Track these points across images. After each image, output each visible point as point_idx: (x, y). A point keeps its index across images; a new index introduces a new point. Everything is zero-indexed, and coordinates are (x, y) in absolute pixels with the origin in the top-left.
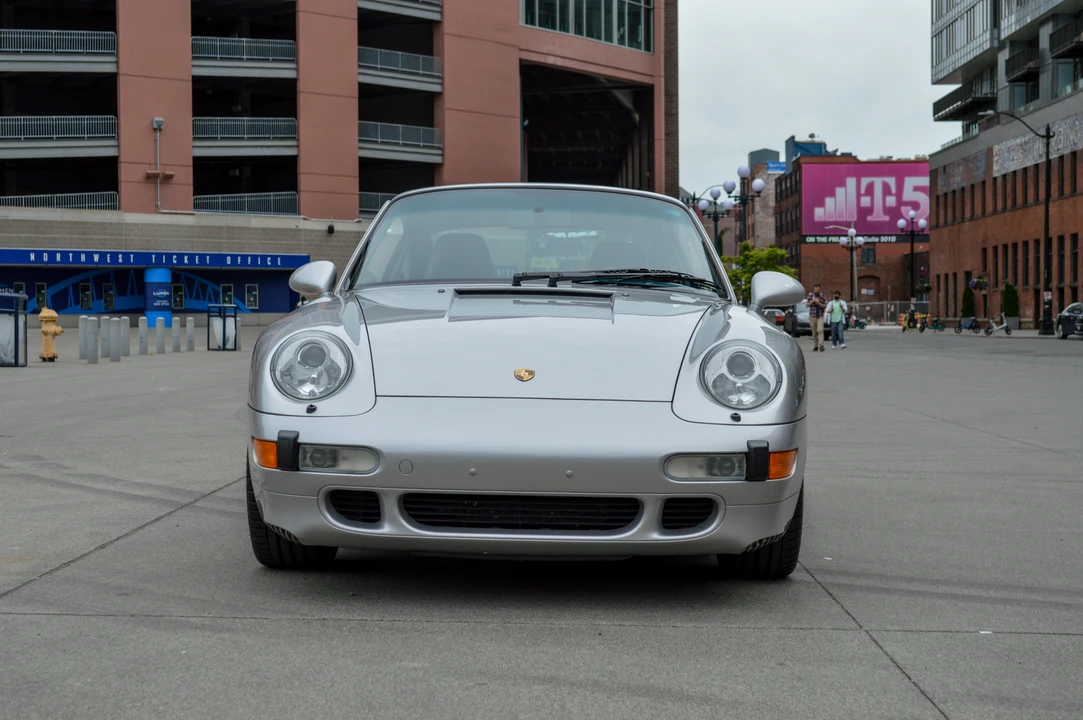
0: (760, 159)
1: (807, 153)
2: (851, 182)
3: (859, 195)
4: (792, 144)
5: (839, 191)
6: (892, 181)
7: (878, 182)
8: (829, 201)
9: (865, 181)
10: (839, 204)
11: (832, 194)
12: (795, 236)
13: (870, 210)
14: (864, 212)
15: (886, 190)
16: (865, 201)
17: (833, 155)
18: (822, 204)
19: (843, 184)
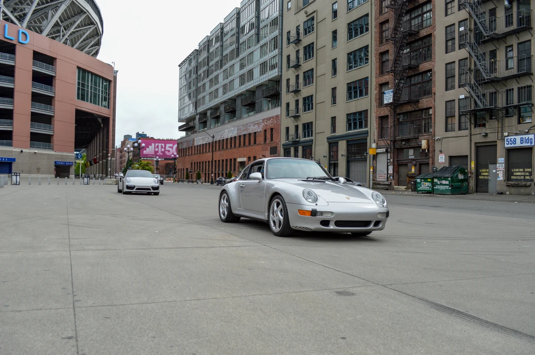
0: (127, 137)
1: (141, 136)
2: (153, 144)
3: (155, 148)
4: (138, 134)
5: (150, 147)
6: (163, 145)
7: (160, 145)
8: (147, 149)
9: (157, 144)
10: (150, 150)
11: (148, 147)
12: (138, 157)
13: (158, 152)
14: (156, 152)
15: (162, 147)
16: (157, 149)
17: (148, 137)
18: (146, 150)
19: (151, 145)
